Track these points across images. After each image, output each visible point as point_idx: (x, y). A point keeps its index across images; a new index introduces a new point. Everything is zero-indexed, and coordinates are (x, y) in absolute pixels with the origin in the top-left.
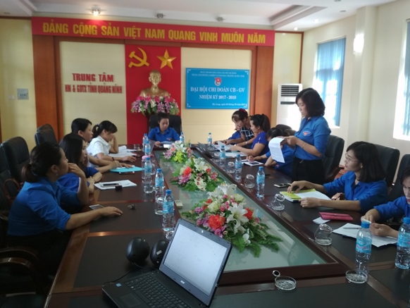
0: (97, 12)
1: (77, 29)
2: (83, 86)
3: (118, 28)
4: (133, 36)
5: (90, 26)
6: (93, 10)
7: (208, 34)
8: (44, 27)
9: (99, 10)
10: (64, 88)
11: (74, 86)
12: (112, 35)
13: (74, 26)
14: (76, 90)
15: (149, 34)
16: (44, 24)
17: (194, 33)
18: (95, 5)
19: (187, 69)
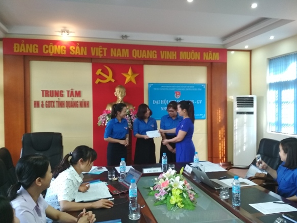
0: (66, 34)
1: (46, 49)
2: (52, 102)
3: (86, 48)
4: (100, 55)
5: (59, 46)
6: (62, 31)
7: (168, 52)
8: (15, 47)
9: (68, 32)
10: (32, 104)
11: (42, 102)
12: (79, 54)
13: (44, 46)
14: (45, 106)
15: (114, 53)
16: (15, 44)
17: (156, 52)
18: (65, 27)
19: (149, 84)
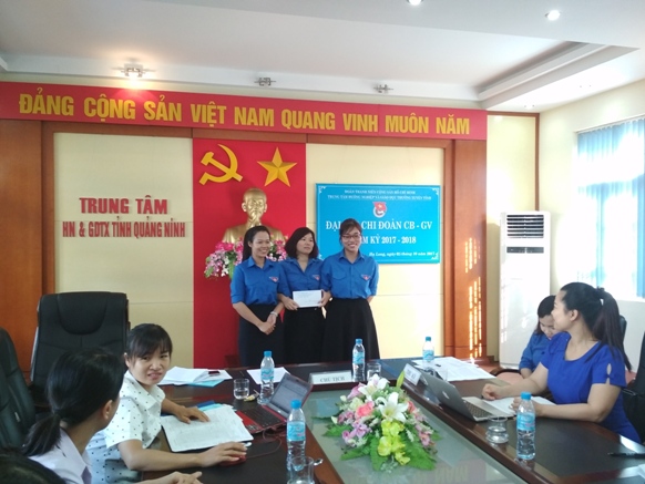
0: (136, 74)
1: (92, 107)
2: (102, 223)
3: (179, 105)
4: (210, 121)
5: (120, 102)
6: (128, 70)
7: (360, 116)
8: (22, 103)
9: (140, 70)
10: (59, 229)
11: (82, 224)
12: (166, 119)
13: (87, 101)
14: (87, 233)
15: (242, 117)
16: (23, 96)
18: (133, 60)
19: (318, 185)
